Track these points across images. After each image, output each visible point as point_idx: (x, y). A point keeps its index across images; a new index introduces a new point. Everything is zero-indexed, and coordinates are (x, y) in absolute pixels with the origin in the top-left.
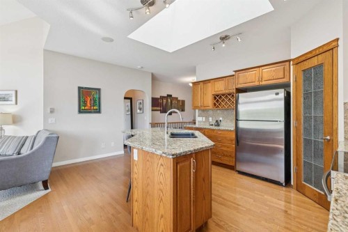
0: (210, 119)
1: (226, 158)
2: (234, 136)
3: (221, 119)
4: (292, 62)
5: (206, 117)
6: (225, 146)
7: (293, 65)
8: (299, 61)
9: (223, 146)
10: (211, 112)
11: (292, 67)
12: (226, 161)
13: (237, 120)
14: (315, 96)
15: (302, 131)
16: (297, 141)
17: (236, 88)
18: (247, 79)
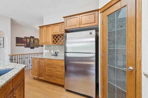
0: (52, 51)
1: (59, 80)
2: (64, 64)
3: (58, 51)
4: (99, 11)
5: (49, 50)
6: (58, 71)
9: (57, 71)
10: (52, 47)
11: (100, 14)
12: (59, 81)
13: (65, 52)
14: (117, 34)
15: (107, 61)
16: (103, 67)
17: (65, 30)
18: (72, 23)
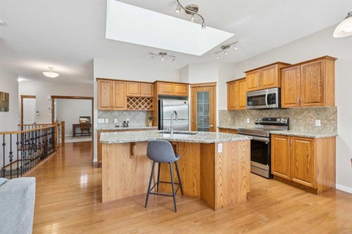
0: (116, 120)
3: (128, 120)
7: (191, 87)
8: (195, 87)
18: (167, 89)
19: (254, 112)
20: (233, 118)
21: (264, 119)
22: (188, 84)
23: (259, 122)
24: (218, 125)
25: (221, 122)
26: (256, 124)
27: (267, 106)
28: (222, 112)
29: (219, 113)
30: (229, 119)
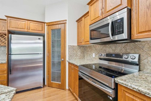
7: (46, 25)
8: (50, 24)
14: (57, 42)
15: (51, 58)
16: (48, 63)
17: (8, 30)
18: (18, 25)
19: (99, 47)
20: (83, 52)
21: (107, 55)
22: (45, 23)
23: (102, 57)
24: (67, 59)
25: (70, 56)
26: (100, 59)
27: (111, 38)
28: (71, 47)
29: (69, 48)
30: (79, 53)
